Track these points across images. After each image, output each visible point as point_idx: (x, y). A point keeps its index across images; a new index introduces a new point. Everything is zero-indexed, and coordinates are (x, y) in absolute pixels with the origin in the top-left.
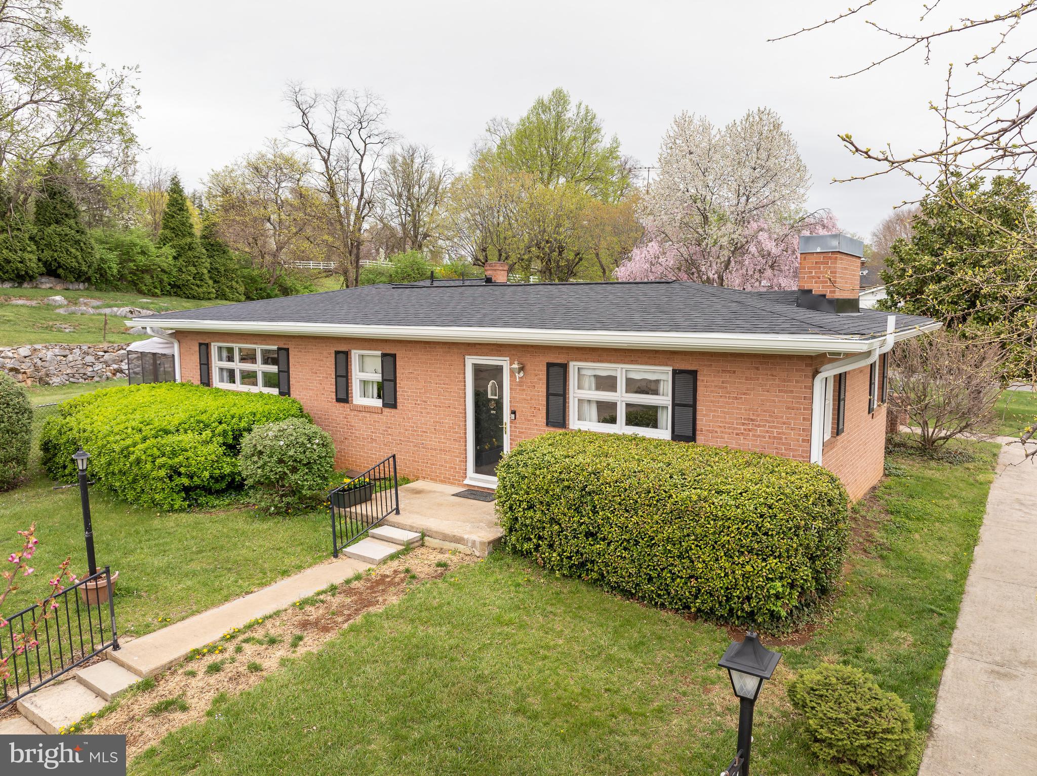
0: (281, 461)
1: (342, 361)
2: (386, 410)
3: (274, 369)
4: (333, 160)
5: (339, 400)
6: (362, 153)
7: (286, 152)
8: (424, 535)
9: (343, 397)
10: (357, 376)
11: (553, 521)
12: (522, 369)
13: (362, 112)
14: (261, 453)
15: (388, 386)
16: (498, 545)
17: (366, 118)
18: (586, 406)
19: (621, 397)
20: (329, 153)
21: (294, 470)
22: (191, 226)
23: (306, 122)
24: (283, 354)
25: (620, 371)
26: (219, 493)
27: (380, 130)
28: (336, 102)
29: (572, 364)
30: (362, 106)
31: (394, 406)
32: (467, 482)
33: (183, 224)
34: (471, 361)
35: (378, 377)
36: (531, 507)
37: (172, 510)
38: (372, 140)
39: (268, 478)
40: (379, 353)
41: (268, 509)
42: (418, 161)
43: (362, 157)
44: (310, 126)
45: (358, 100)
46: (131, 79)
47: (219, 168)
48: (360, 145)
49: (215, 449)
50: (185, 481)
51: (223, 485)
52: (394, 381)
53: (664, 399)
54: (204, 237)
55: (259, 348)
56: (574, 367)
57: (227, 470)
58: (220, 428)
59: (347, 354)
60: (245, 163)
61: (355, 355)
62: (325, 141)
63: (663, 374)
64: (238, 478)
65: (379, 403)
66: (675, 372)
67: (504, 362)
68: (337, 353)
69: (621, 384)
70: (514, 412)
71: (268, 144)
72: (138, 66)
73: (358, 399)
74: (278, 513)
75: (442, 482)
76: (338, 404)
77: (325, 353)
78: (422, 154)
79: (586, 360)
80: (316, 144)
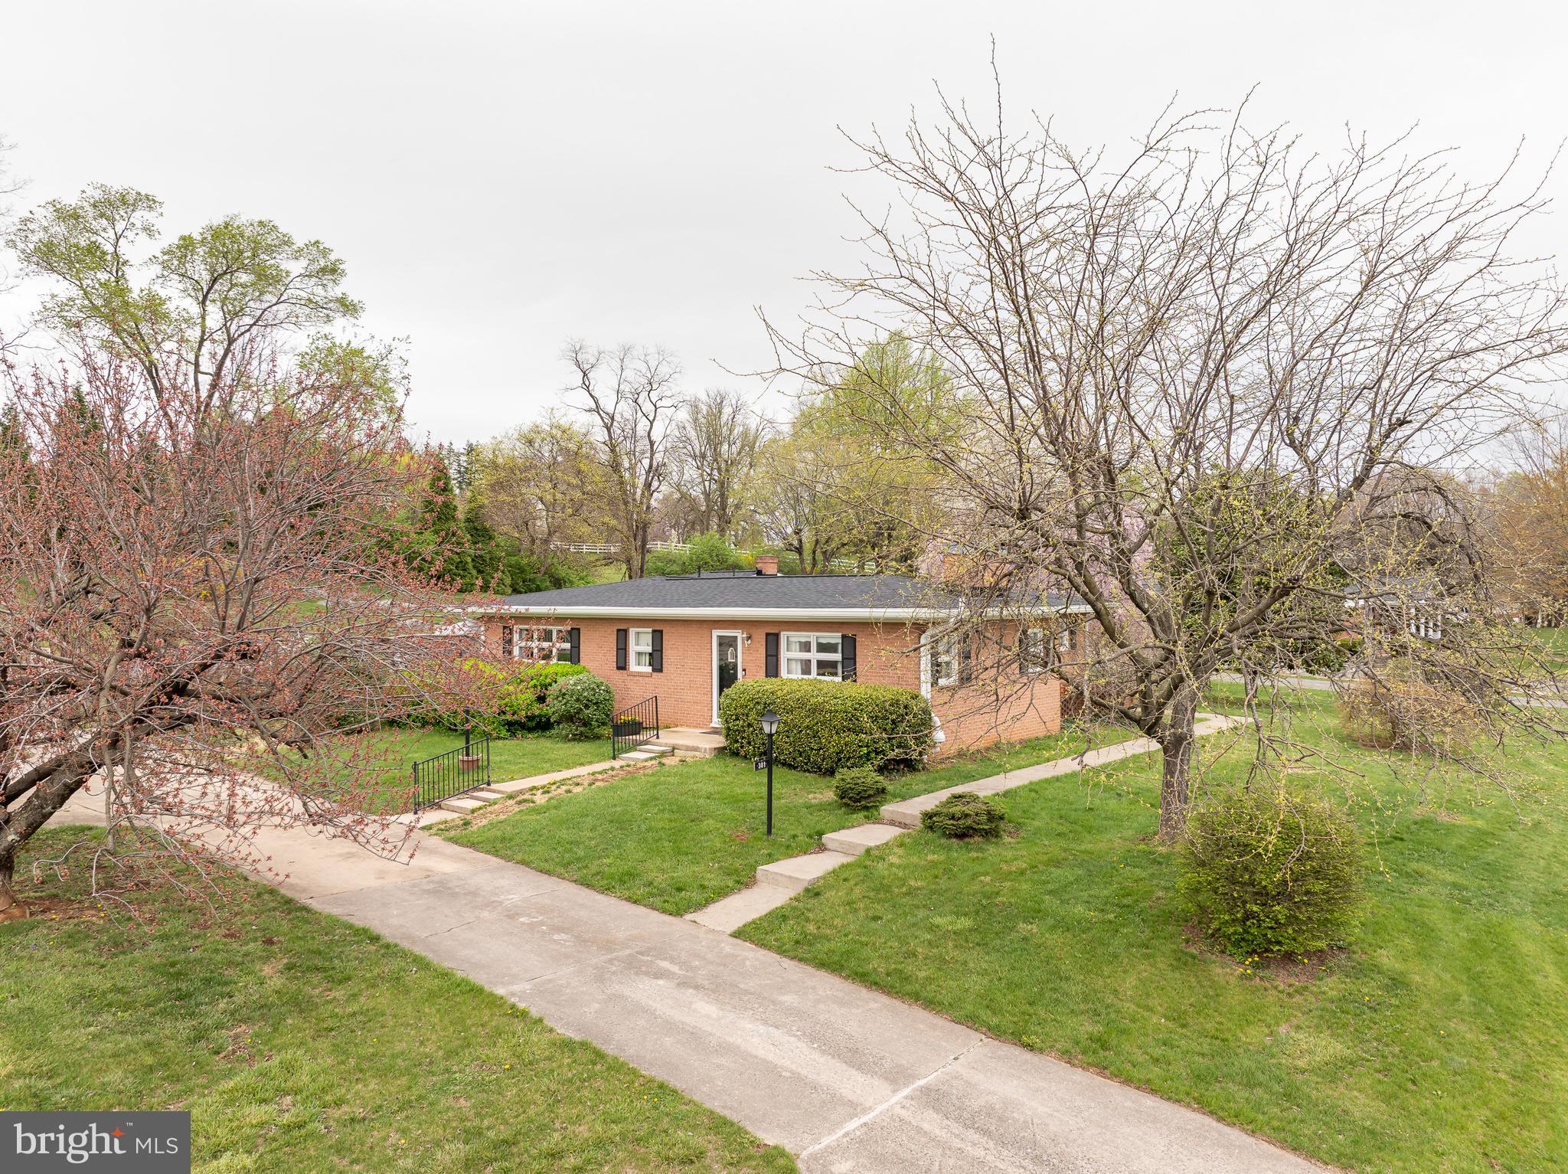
0: (578, 700)
1: (622, 636)
2: (655, 674)
3: (567, 646)
4: (616, 430)
5: (619, 668)
6: (651, 418)
8: (674, 749)
9: (622, 666)
10: (633, 648)
12: (749, 638)
13: (653, 371)
14: (564, 694)
15: (657, 655)
16: (721, 751)
17: (656, 378)
18: (794, 663)
19: (814, 656)
20: (613, 418)
21: (587, 707)
22: (455, 508)
23: (587, 383)
24: (575, 633)
25: (813, 637)
26: (530, 730)
28: (622, 360)
29: (782, 633)
30: (653, 364)
31: (661, 670)
32: (712, 725)
34: (716, 633)
35: (649, 649)
36: (737, 719)
37: (499, 738)
39: (569, 712)
40: (650, 630)
41: (567, 736)
43: (652, 423)
44: (591, 388)
45: (648, 358)
46: (401, 349)
49: (530, 696)
50: (509, 717)
51: (534, 724)
52: (661, 651)
53: (837, 657)
55: (555, 629)
56: (783, 636)
57: (537, 712)
58: (532, 683)
59: (626, 631)
61: (632, 632)
63: (835, 638)
64: (544, 720)
65: (649, 669)
66: (842, 637)
67: (739, 634)
68: (618, 630)
69: (814, 647)
70: (744, 670)
71: (544, 413)
73: (633, 667)
74: (574, 740)
75: (695, 727)
76: (618, 671)
77: (609, 631)
78: (734, 402)
79: (790, 630)
80: (598, 409)
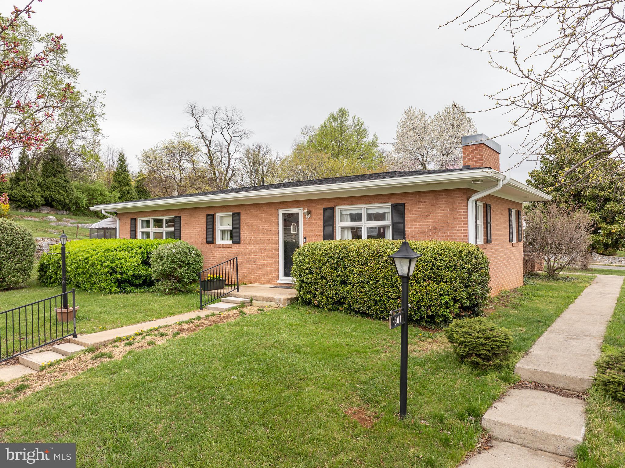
0: (173, 261)
1: (211, 219)
2: (235, 246)
3: (172, 229)
4: (212, 147)
5: (208, 242)
6: (229, 142)
7: (186, 140)
8: (252, 300)
9: (210, 240)
10: (219, 227)
11: (323, 278)
12: (309, 213)
13: (230, 119)
14: (162, 257)
15: (236, 232)
16: (293, 301)
18: (346, 232)
19: (364, 224)
20: (210, 142)
21: (180, 267)
23: (198, 125)
24: (177, 220)
25: (363, 209)
26: (138, 286)
27: (240, 130)
28: (215, 114)
29: (337, 208)
30: (230, 116)
31: (239, 242)
32: (278, 282)
33: (125, 179)
34: (281, 212)
35: (230, 228)
36: (311, 273)
37: (110, 292)
38: (235, 135)
39: (165, 271)
40: (231, 213)
41: (165, 290)
42: (262, 153)
43: (229, 144)
44: (200, 127)
45: (227, 113)
46: (101, 98)
47: (147, 149)
48: (228, 138)
49: (137, 260)
50: (119, 276)
51: (140, 282)
52: (239, 228)
53: (387, 222)
54: (137, 187)
55: (164, 218)
56: (338, 209)
57: (143, 272)
58: (140, 251)
59: (213, 216)
60: (162, 146)
61: (218, 216)
62: (208, 135)
63: (385, 208)
64: (148, 278)
65: (230, 242)
66: (393, 206)
67: (300, 211)
68: (208, 215)
69: (364, 217)
70: (305, 238)
72: (104, 91)
73: (219, 241)
74: (171, 293)
75: (265, 283)
76: (207, 245)
77: (201, 217)
78: (265, 149)
79: (344, 205)
80: (203, 137)
